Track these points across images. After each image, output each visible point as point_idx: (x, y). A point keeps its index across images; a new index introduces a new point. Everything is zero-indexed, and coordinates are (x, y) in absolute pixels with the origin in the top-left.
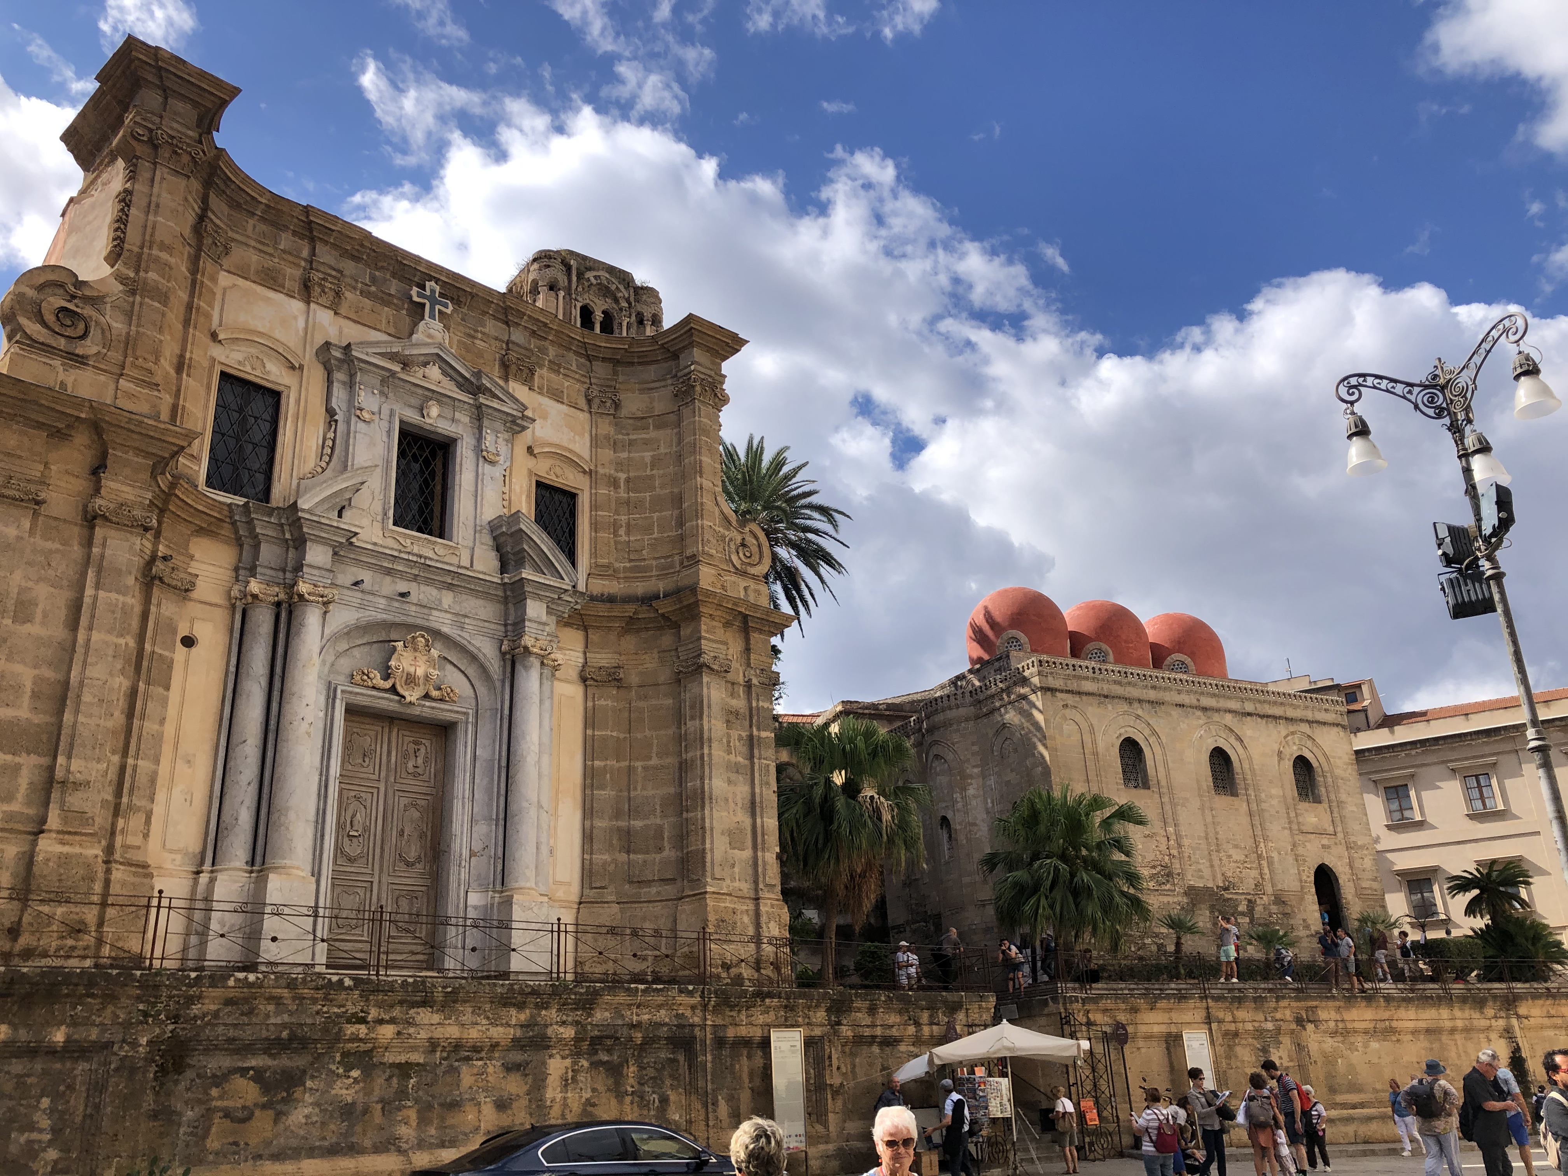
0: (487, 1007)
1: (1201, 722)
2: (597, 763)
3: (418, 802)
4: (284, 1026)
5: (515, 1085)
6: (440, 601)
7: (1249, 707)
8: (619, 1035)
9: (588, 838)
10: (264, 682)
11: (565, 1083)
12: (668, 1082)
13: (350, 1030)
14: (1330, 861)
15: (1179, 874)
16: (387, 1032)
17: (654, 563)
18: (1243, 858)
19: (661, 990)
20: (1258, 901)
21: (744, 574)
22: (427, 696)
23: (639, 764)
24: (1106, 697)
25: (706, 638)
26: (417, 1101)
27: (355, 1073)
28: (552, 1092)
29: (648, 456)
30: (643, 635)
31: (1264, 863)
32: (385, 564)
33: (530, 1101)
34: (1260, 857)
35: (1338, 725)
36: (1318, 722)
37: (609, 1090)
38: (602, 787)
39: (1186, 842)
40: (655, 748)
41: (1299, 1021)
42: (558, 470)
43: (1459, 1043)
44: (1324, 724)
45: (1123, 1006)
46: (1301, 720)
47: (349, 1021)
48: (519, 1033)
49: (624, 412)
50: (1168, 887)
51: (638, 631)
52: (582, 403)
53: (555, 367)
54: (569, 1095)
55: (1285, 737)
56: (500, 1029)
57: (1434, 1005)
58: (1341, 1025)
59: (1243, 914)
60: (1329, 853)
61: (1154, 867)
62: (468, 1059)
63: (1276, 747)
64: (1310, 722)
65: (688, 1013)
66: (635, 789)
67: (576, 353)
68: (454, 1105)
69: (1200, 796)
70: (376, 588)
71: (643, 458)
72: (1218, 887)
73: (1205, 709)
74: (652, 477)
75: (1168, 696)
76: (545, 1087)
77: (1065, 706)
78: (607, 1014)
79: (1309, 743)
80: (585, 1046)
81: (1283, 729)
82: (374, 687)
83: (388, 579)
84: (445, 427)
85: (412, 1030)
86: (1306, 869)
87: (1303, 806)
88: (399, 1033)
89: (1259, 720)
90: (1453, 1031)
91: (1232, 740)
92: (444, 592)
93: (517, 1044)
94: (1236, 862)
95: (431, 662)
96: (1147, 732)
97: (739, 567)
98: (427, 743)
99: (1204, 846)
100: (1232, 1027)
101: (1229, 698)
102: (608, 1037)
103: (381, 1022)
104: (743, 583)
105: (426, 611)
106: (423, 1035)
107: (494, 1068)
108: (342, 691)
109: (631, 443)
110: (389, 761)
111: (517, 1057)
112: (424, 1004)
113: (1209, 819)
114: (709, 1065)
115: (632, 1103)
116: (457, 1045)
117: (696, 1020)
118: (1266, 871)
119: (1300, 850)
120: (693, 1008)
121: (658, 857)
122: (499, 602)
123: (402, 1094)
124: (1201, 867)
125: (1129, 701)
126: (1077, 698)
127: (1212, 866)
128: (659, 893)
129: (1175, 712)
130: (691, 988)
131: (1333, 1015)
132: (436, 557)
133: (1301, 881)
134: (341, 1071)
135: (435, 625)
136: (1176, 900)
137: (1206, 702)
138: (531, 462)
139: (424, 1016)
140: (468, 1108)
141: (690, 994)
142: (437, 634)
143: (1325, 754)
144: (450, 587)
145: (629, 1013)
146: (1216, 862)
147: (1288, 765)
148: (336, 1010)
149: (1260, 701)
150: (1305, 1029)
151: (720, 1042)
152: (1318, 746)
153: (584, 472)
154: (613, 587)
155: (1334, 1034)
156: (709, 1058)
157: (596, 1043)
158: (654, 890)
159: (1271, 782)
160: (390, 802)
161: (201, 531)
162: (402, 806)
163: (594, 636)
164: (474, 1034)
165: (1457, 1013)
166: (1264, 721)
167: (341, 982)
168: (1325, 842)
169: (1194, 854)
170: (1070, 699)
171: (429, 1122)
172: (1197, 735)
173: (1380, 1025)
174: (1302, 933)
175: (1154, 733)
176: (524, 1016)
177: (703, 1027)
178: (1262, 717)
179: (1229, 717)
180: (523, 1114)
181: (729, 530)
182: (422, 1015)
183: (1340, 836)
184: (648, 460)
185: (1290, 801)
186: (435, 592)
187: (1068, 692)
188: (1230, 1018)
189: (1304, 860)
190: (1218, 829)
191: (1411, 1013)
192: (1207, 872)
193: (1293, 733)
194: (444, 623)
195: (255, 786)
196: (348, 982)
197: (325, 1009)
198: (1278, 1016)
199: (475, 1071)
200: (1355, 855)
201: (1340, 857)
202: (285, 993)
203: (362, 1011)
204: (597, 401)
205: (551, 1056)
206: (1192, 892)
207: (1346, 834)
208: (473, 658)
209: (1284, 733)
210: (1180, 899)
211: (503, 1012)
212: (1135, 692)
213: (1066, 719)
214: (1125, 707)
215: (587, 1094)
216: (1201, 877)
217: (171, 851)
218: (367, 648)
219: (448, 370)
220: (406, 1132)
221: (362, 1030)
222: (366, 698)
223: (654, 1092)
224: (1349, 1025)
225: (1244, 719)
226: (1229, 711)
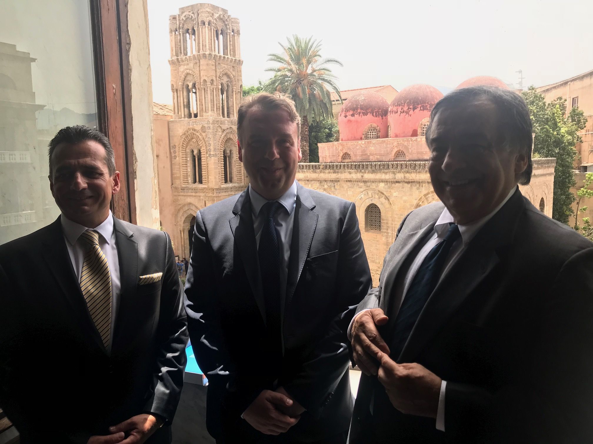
1: (362, 190)
7: (398, 177)
24: (308, 180)
63: (415, 202)
73: (365, 182)
75: (342, 176)
89: (406, 184)
91: (383, 200)
125: (320, 182)
129: (346, 185)
166: (409, 185)
172: (359, 197)
179: (382, 185)
212: (324, 176)
214: (318, 185)
225: (393, 185)
226: (382, 181)
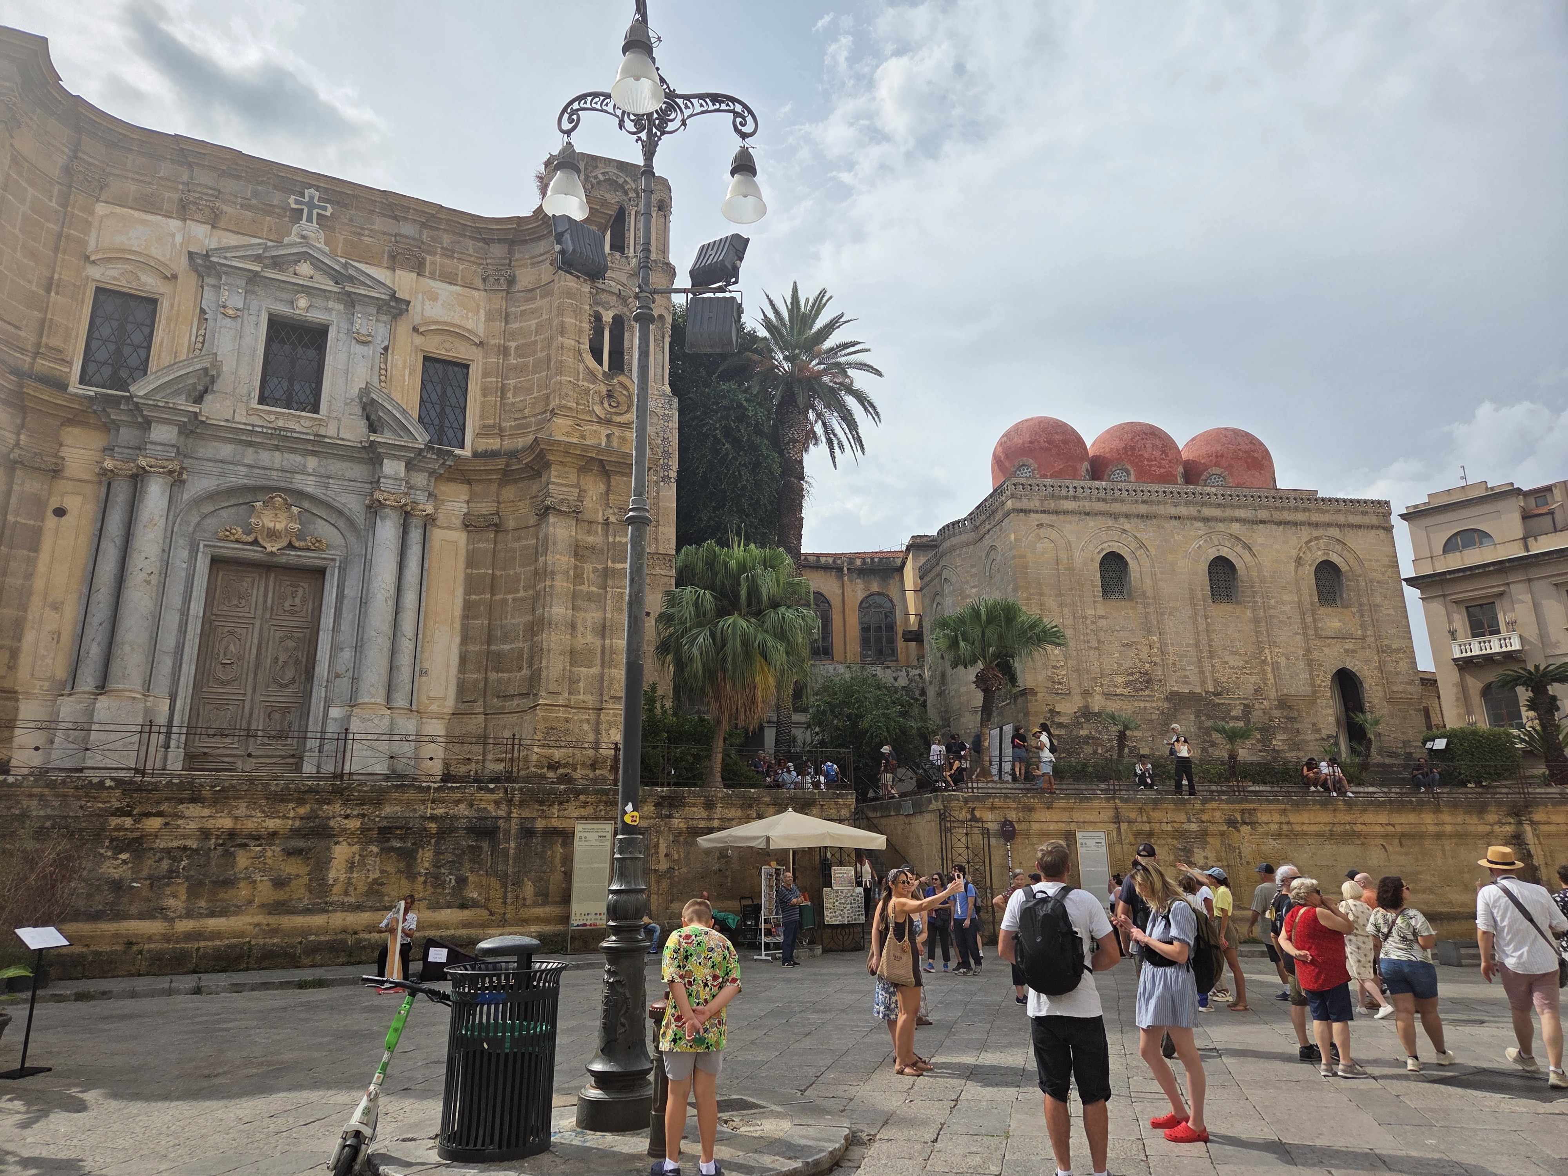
0: (264, 802)
1: (1201, 533)
2: (473, 597)
3: (295, 635)
4: (48, 817)
5: (293, 868)
6: (305, 466)
7: (1263, 514)
8: (411, 825)
9: (463, 660)
10: (118, 541)
11: (351, 866)
12: (467, 865)
13: (114, 822)
14: (1351, 665)
15: (1160, 681)
16: (155, 823)
17: (533, 419)
18: (1241, 664)
19: (457, 788)
20: (1257, 706)
21: (609, 422)
22: (290, 546)
23: (510, 597)
24: (1088, 514)
25: (554, 483)
26: (187, 879)
27: (124, 856)
28: (336, 872)
29: (533, 323)
30: (521, 485)
31: (1269, 669)
32: (244, 438)
33: (310, 880)
34: (1264, 662)
35: (1377, 527)
36: (1352, 526)
37: (399, 871)
38: (476, 617)
39: (1171, 649)
40: (522, 584)
41: (1232, 823)
42: (447, 345)
43: (1447, 848)
44: (1360, 527)
45: (1014, 805)
46: (1329, 525)
47: (114, 814)
48: (297, 824)
49: (518, 287)
50: (1147, 692)
51: (515, 481)
52: (478, 283)
53: (448, 253)
54: (355, 875)
55: (1307, 543)
56: (277, 820)
57: (1414, 810)
58: (1285, 827)
59: (1237, 718)
60: (1354, 657)
61: (1131, 674)
62: (245, 845)
63: (1294, 553)
64: (1339, 526)
65: (491, 808)
66: (506, 618)
67: (473, 238)
68: (229, 883)
69: (1193, 605)
70: (238, 458)
71: (530, 326)
72: (1207, 693)
73: (1206, 520)
74: (535, 343)
75: (1161, 510)
76: (328, 869)
77: (1040, 526)
78: (398, 808)
79: (1338, 548)
80: (374, 834)
81: (1305, 534)
82: (237, 541)
83: (251, 450)
84: (317, 316)
85: (180, 822)
86: (1321, 673)
87: (1322, 611)
88: (167, 824)
89: (1274, 527)
90: (1439, 836)
91: (1239, 548)
92: (309, 458)
93: (295, 833)
94: (1233, 668)
95: (291, 518)
96: (1134, 545)
97: (602, 416)
98: (306, 586)
99: (1192, 652)
100: (1147, 827)
101: (1239, 507)
102: (397, 828)
103: (148, 815)
104: (604, 431)
105: (288, 475)
106: (193, 825)
107: (274, 852)
108: (205, 546)
109: (523, 313)
110: (265, 601)
111: (300, 843)
112: (193, 800)
113: (1202, 627)
114: (512, 852)
115: (425, 882)
116: (232, 834)
117: (501, 813)
118: (1270, 676)
119: (1315, 655)
120: (497, 803)
121: (519, 674)
122: (366, 464)
123: (172, 873)
124: (1188, 673)
125: (1114, 516)
126: (1054, 517)
127: (1202, 672)
128: (518, 705)
129: (1170, 525)
130: (492, 786)
131: (1276, 817)
132: (304, 430)
133: (1313, 685)
134: (109, 854)
135: (299, 486)
136: (1154, 705)
137: (1207, 512)
138: (418, 340)
139: (193, 810)
140: (241, 885)
141: (492, 791)
142: (301, 494)
143: (1358, 559)
144: (314, 453)
145: (422, 807)
146: (1208, 668)
147: (1309, 571)
148: (100, 805)
149: (1276, 508)
150: (1239, 831)
151: (527, 832)
152: (1351, 551)
153: (476, 344)
154: (493, 444)
155: (1279, 835)
156: (513, 845)
157: (385, 833)
158: (515, 703)
159: (1284, 588)
160: (265, 635)
161: (70, 422)
162: (277, 639)
163: (478, 488)
164: (250, 825)
165: (1446, 817)
166: (1281, 528)
167: (101, 783)
168: (1349, 646)
169: (1180, 661)
170: (1045, 519)
171: (198, 896)
172: (1195, 545)
173: (1338, 829)
174: (1310, 736)
175: (1142, 546)
176: (302, 811)
177: (508, 818)
178: (1279, 524)
179: (1236, 526)
180: (302, 890)
181: (594, 383)
182: (191, 809)
183: (1370, 640)
184: (533, 328)
185: (1307, 606)
186: (299, 458)
187: (1043, 512)
188: (1145, 819)
189: (1321, 665)
190: (1214, 636)
191: (1383, 818)
192: (1194, 678)
193: (1317, 538)
194: (308, 485)
195: (107, 626)
196: (108, 783)
197: (89, 804)
198: (1205, 817)
199: (253, 855)
200: (1388, 659)
201: (1367, 661)
202: (46, 791)
203: (128, 806)
204: (492, 280)
205: (336, 844)
206: (1173, 697)
207: (1378, 637)
208: (340, 513)
209: (1305, 539)
210: (1160, 704)
211: (281, 807)
212: (1124, 508)
213: (1040, 538)
214: (1110, 522)
215: (377, 874)
216: (1189, 683)
217: (39, 679)
218: (234, 510)
219: (317, 264)
220: (175, 903)
221: (128, 822)
222: (229, 550)
223: (450, 874)
224: (1297, 828)
225: (1255, 527)
226: (1237, 520)
